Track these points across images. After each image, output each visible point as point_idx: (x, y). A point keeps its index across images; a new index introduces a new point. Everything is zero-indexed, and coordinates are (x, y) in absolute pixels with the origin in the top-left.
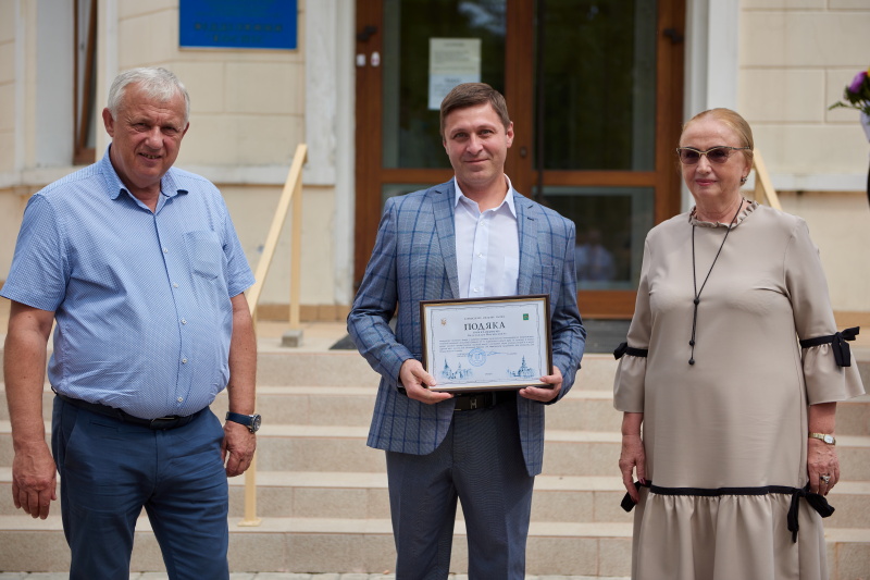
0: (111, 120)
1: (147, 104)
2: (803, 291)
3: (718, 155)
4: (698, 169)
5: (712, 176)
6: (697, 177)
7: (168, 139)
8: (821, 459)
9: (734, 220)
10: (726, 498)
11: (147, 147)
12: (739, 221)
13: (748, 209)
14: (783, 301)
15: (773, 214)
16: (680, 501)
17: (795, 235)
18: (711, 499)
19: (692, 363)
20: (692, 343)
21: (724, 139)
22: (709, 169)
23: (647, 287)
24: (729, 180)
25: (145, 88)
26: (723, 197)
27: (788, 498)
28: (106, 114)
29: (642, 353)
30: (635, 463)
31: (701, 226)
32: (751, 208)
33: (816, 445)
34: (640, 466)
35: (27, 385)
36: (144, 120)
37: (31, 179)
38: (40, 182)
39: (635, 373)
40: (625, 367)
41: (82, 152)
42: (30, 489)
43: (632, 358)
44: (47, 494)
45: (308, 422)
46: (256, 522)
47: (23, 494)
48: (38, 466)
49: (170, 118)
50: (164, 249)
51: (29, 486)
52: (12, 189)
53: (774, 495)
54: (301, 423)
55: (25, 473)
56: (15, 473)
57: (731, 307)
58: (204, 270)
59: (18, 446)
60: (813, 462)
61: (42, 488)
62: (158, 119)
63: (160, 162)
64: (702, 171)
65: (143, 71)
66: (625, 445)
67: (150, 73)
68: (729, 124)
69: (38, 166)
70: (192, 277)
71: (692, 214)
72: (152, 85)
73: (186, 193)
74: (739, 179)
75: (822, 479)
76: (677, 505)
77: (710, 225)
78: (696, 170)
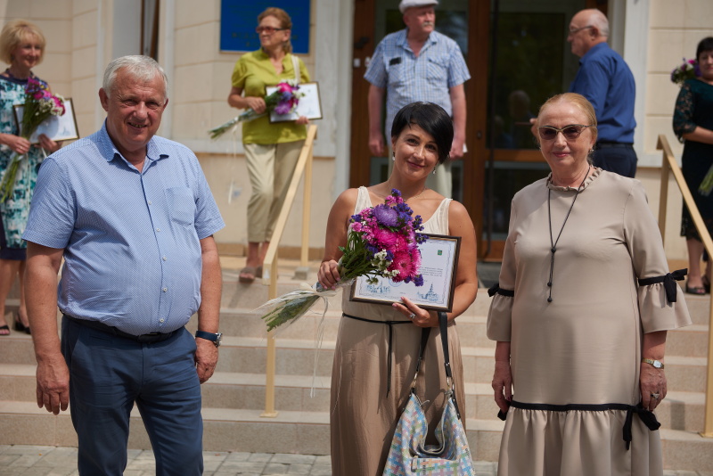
0: (107, 99)
1: (134, 83)
3: (571, 131)
4: (557, 144)
5: (567, 149)
8: (651, 379)
10: (572, 413)
11: (134, 117)
15: (614, 179)
16: (536, 415)
17: (632, 194)
18: (560, 414)
19: (550, 300)
20: (550, 285)
24: (581, 151)
25: (133, 71)
26: (574, 166)
27: (624, 413)
28: (102, 93)
30: (504, 384)
31: (555, 190)
34: (508, 387)
35: (45, 310)
36: (132, 97)
39: (502, 310)
40: (496, 304)
42: (52, 392)
43: (501, 297)
47: (46, 396)
48: (57, 373)
49: (152, 95)
50: (149, 201)
51: (51, 389)
53: (613, 411)
55: (48, 379)
58: (180, 219)
59: (42, 358)
60: (645, 381)
62: (143, 96)
65: (129, 58)
67: (136, 59)
70: (170, 224)
71: (549, 180)
72: (137, 69)
73: (167, 157)
74: (587, 151)
75: (652, 396)
76: (533, 418)
77: (563, 189)
78: (553, 145)
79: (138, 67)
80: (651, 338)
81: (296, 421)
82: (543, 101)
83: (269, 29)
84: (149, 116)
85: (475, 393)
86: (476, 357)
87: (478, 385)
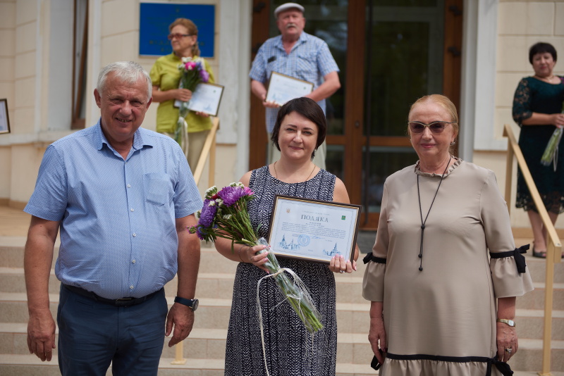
0: (99, 97)
1: (120, 85)
2: (493, 222)
3: (437, 127)
4: (424, 137)
5: (433, 141)
6: (422, 142)
7: (135, 109)
8: (506, 337)
9: (445, 172)
10: (441, 363)
11: (121, 114)
12: (449, 172)
13: (455, 164)
14: (479, 227)
15: (472, 168)
16: (412, 363)
17: (487, 182)
18: (432, 362)
19: (421, 269)
20: (420, 256)
21: (441, 116)
22: (431, 137)
23: (386, 217)
24: (444, 143)
25: (119, 74)
26: (439, 156)
27: (485, 365)
28: (96, 93)
29: (382, 261)
30: (379, 338)
31: (423, 175)
32: (457, 164)
33: (503, 327)
34: (383, 339)
35: (39, 272)
36: (118, 97)
37: (44, 138)
38: (50, 139)
39: (377, 275)
40: (371, 271)
41: (77, 121)
42: (37, 341)
43: (376, 264)
44: (49, 343)
45: (217, 297)
46: (183, 362)
47: (33, 344)
48: (43, 325)
49: (136, 95)
50: (128, 185)
51: (37, 338)
52: (32, 144)
53: (475, 363)
54: (213, 297)
55: (34, 329)
56: (29, 329)
57: (444, 232)
58: (155, 200)
59: (32, 312)
60: (501, 338)
61: (45, 340)
62: (128, 96)
63: (131, 123)
64: (427, 138)
65: (118, 63)
66: (372, 325)
67: (124, 64)
68: (443, 106)
69: (49, 129)
70: (144, 205)
71: (416, 167)
72: (123, 73)
73: (151, 147)
74: (449, 143)
75: (506, 350)
76: (410, 367)
77: (429, 176)
78: (421, 138)
79: (124, 71)
80: (504, 302)
81: (201, 367)
82: (414, 101)
83: (179, 36)
84: (133, 112)
85: (351, 342)
86: (353, 312)
87: (354, 335)
